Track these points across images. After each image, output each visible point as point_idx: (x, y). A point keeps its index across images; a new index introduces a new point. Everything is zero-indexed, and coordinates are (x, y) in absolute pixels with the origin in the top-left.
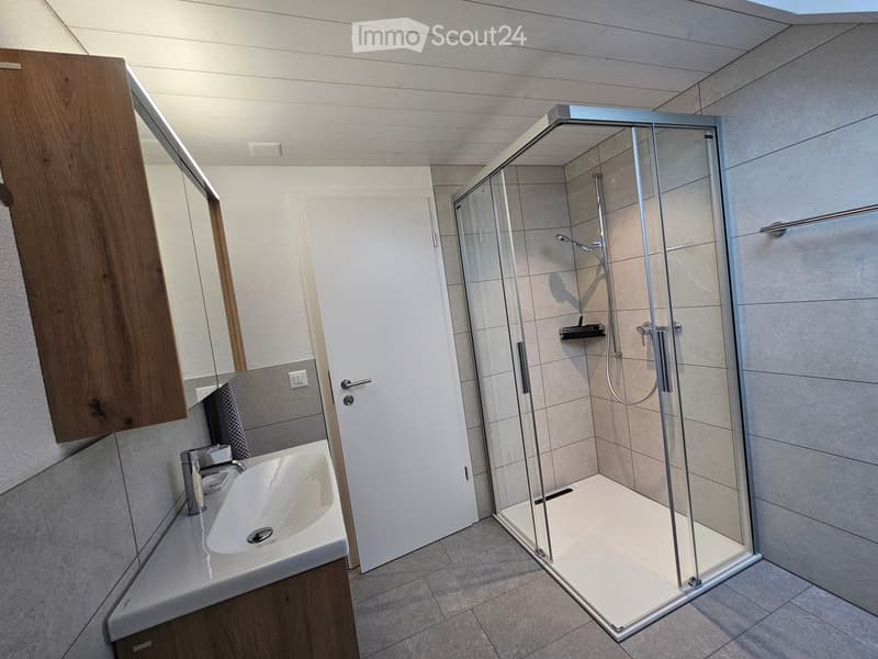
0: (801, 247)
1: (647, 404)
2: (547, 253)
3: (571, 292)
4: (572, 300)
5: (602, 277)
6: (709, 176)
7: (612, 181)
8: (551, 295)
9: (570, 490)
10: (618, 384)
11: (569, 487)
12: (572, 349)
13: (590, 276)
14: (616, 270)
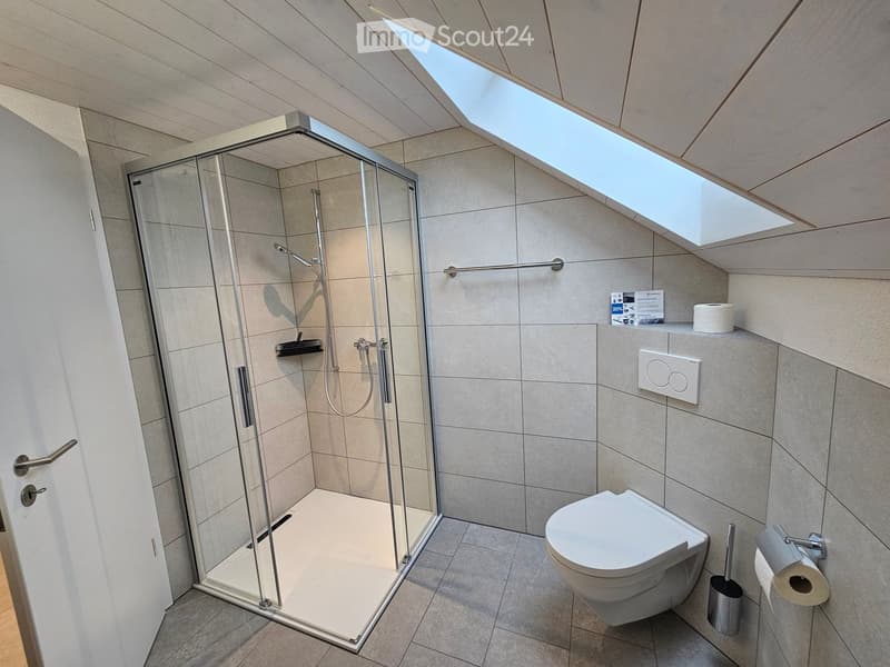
0: (465, 287)
1: (362, 414)
2: (261, 261)
3: (287, 305)
4: (288, 315)
5: (320, 293)
6: (410, 220)
7: (330, 200)
8: (266, 308)
9: (290, 516)
10: (335, 397)
11: (288, 513)
12: (290, 365)
13: (307, 292)
14: (334, 287)
